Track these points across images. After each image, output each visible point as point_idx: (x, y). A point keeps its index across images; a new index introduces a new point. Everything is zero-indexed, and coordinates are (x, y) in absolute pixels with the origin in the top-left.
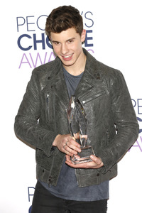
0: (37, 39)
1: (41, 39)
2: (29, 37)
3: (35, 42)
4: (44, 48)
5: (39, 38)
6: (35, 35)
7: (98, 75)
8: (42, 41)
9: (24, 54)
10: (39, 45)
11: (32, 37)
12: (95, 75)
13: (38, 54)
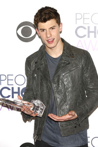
2: (84, 28)
7: (73, 54)
9: (80, 40)
12: (70, 55)
13: (91, 41)
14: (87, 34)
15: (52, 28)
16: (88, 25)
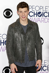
8: (36, 14)
14: (33, 15)
16: (34, 11)
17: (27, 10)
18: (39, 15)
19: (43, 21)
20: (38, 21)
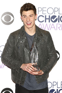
0: (47, 18)
1: (48, 18)
2: (43, 17)
3: (46, 19)
4: (49, 22)
5: (48, 17)
6: (46, 16)
8: (49, 19)
9: (40, 24)
10: (47, 20)
11: (45, 17)
13: (47, 24)
15: (30, 16)
17: (34, 14)
18: (53, 20)
19: (59, 28)
20: (51, 28)
